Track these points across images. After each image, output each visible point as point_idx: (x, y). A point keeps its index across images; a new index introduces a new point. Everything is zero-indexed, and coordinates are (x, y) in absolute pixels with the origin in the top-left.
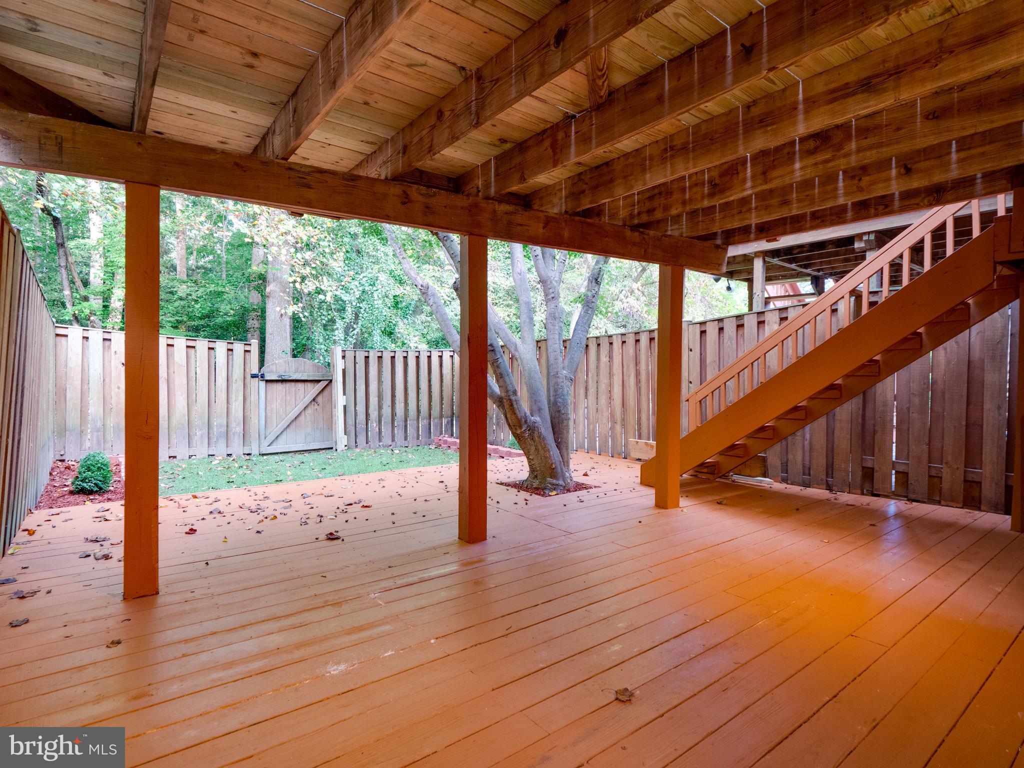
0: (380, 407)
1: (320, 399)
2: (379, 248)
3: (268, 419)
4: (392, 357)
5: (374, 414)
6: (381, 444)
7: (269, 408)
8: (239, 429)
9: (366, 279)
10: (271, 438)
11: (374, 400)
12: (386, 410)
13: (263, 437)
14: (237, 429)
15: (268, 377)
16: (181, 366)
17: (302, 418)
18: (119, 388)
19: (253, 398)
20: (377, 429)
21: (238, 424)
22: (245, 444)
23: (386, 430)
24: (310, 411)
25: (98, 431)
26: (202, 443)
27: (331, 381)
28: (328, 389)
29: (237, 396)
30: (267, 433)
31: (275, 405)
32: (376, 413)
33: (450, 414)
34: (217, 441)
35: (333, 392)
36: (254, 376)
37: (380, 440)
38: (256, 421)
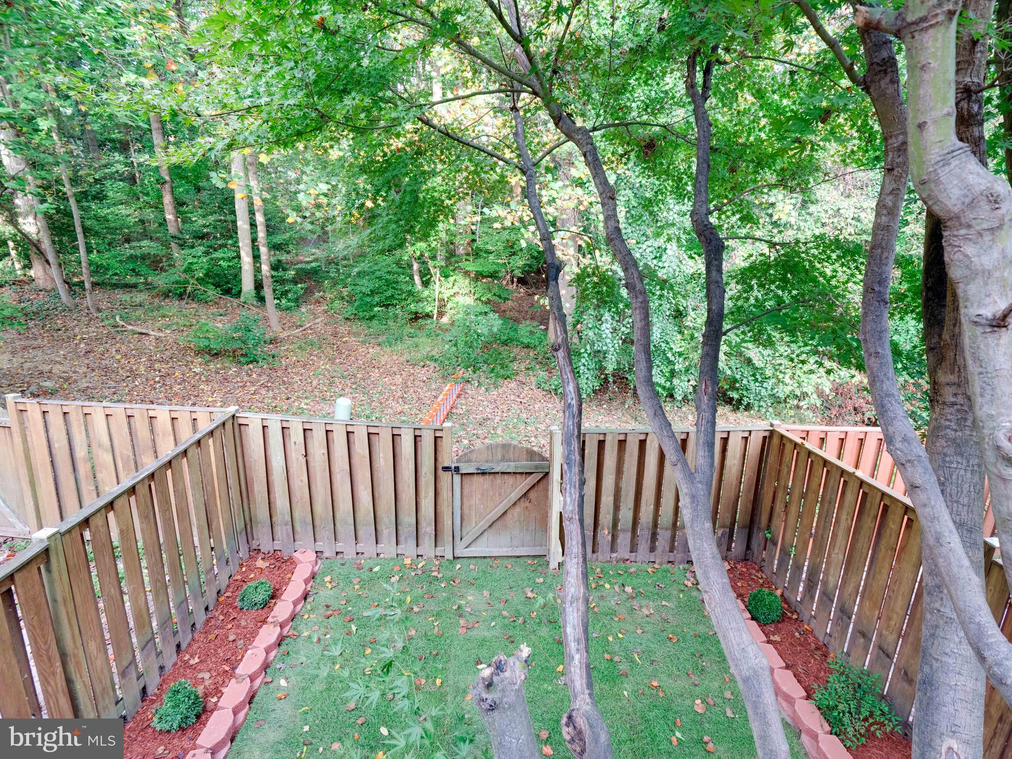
0: (617, 508)
1: (532, 495)
2: (671, 206)
3: (465, 518)
4: (641, 441)
5: (606, 518)
6: (614, 555)
7: (466, 504)
8: (431, 530)
9: (650, 249)
10: (467, 540)
11: (607, 499)
12: (626, 514)
13: (457, 538)
14: (427, 528)
15: (463, 471)
16: (363, 456)
17: (509, 515)
18: (302, 481)
19: (445, 494)
20: (610, 537)
21: (429, 524)
22: (438, 543)
23: (624, 539)
24: (518, 510)
25: (286, 524)
26: (390, 542)
27: (547, 474)
28: (544, 481)
29: (427, 493)
30: (464, 533)
31: (475, 500)
32: (610, 517)
33: (728, 522)
34: (406, 539)
35: (550, 488)
36: (446, 469)
37: (613, 549)
38: (450, 522)
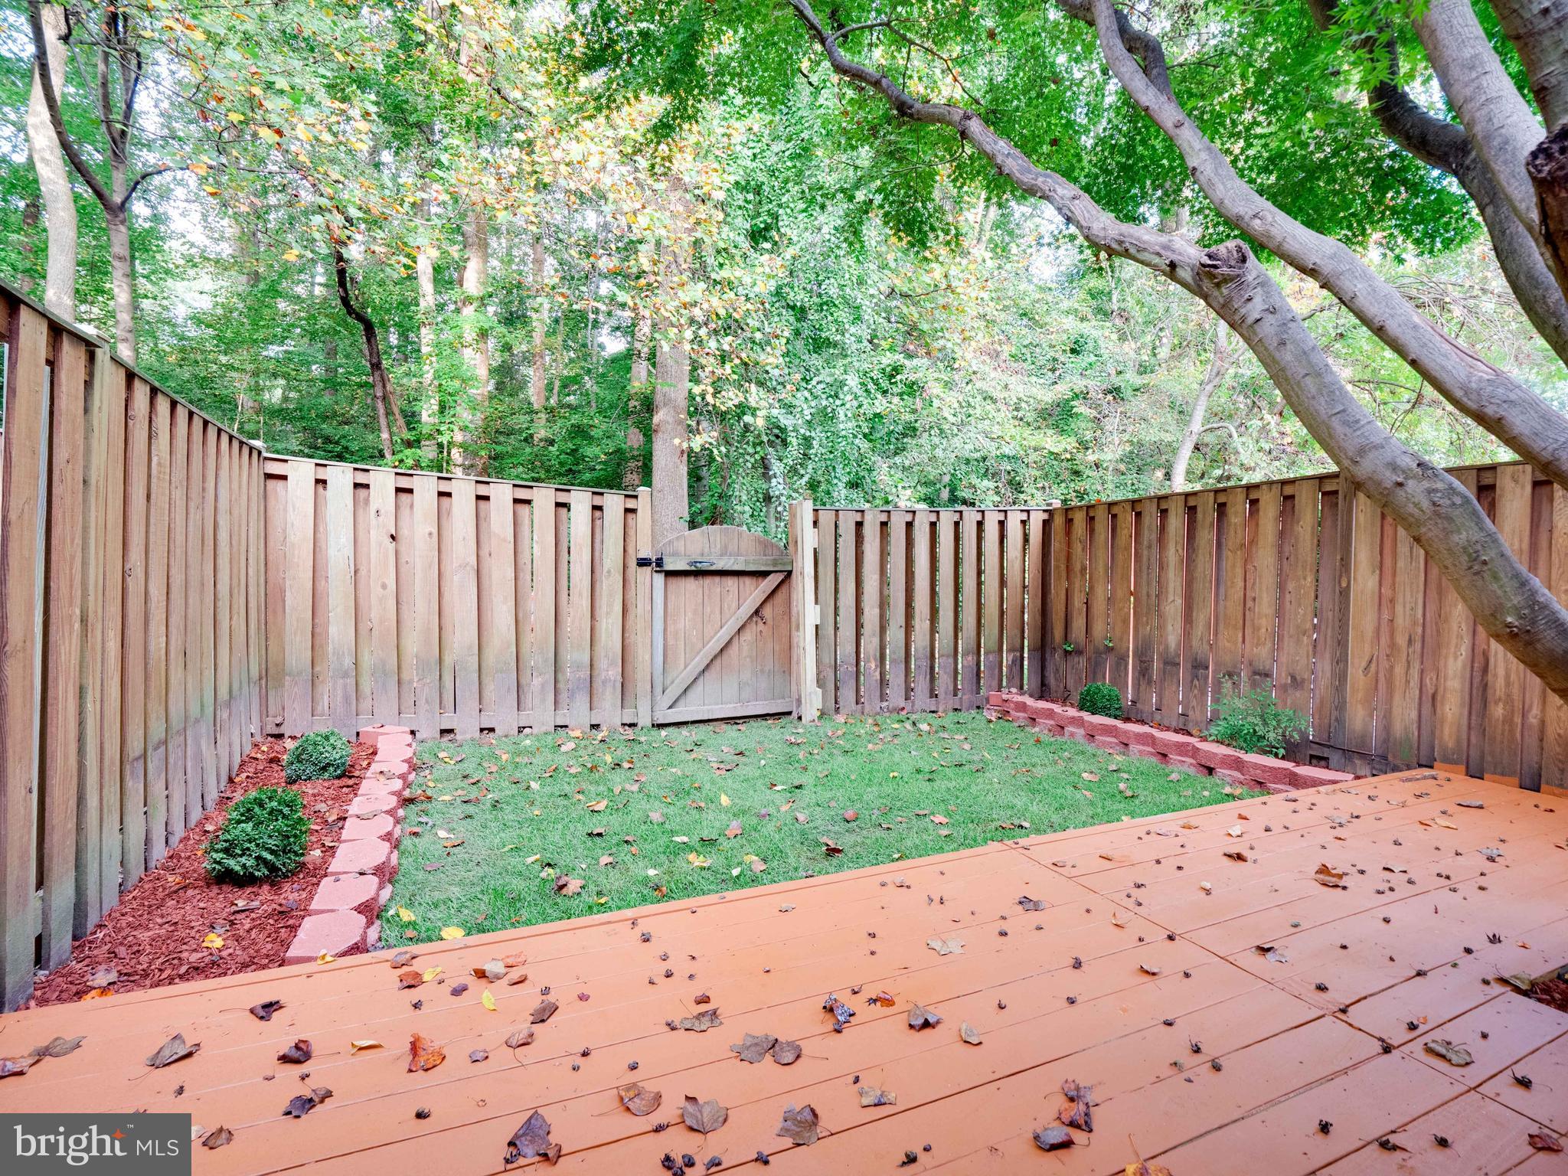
0: (883, 629)
1: (768, 612)
3: (670, 652)
4: (907, 524)
5: (871, 642)
6: (884, 704)
7: (670, 629)
8: (615, 673)
10: (674, 692)
11: (871, 613)
12: (895, 635)
13: (658, 690)
14: (611, 671)
15: (669, 566)
16: (505, 540)
17: (734, 649)
18: (384, 586)
19: (640, 608)
20: (878, 673)
21: (613, 662)
22: (626, 702)
23: (895, 676)
24: (748, 636)
25: (345, 675)
26: (543, 700)
27: (790, 573)
28: (784, 590)
29: (610, 605)
30: (668, 682)
31: (684, 622)
32: (875, 640)
34: (571, 697)
35: (794, 596)
36: (643, 563)
37: (883, 697)
38: (647, 657)
